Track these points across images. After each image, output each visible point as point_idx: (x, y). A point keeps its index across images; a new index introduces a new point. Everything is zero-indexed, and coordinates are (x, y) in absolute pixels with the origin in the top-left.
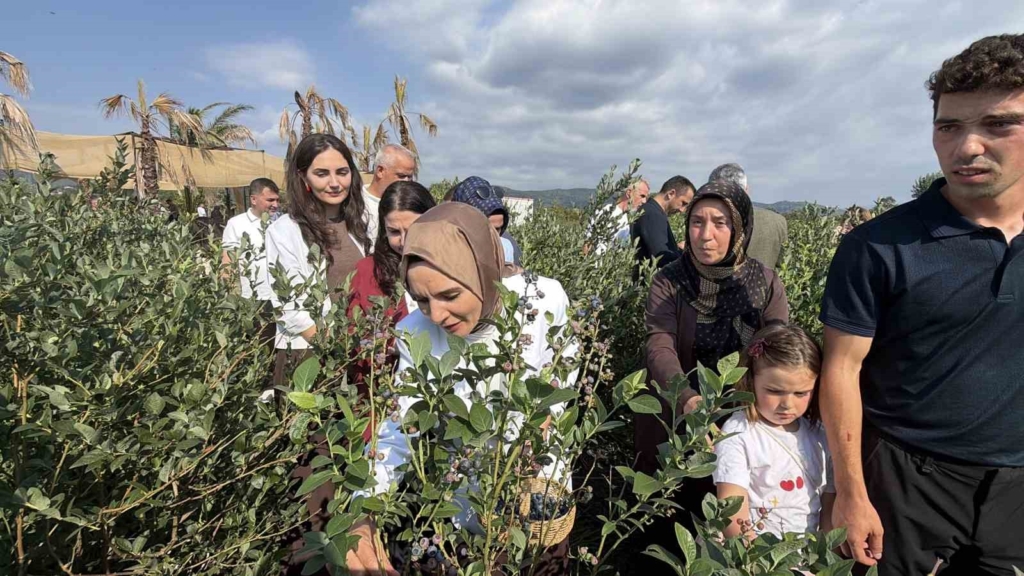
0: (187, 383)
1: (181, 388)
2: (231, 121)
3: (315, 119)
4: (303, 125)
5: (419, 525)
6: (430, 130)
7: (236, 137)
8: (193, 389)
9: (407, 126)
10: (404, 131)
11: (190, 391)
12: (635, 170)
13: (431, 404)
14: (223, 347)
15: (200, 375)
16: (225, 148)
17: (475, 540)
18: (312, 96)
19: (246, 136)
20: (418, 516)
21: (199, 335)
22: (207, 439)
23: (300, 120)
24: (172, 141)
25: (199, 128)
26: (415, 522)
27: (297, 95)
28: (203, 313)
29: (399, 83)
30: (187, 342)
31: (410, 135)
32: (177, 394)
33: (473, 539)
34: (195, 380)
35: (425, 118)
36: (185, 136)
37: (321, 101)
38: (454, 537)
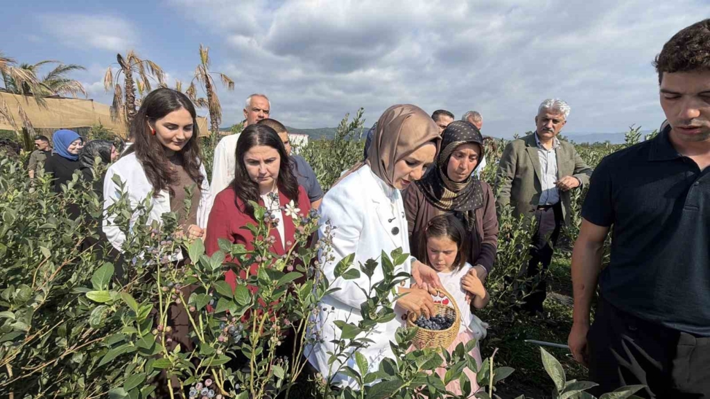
0: (16, 288)
1: (11, 293)
2: (62, 76)
3: (136, 76)
4: (126, 80)
5: (199, 373)
6: (230, 86)
7: (69, 89)
8: (22, 292)
9: (211, 83)
10: (208, 86)
11: (19, 295)
12: (360, 116)
13: (207, 288)
14: (47, 258)
15: (29, 281)
16: (58, 97)
17: (246, 377)
18: (132, 57)
19: (78, 88)
20: (199, 366)
21: (29, 249)
22: (28, 330)
23: (123, 76)
24: (8, 91)
25: (33, 81)
26: (196, 371)
27: (119, 57)
28: (33, 233)
29: (203, 50)
30: (19, 255)
31: (213, 89)
32: (7, 297)
33: (244, 377)
34: (24, 285)
35: (224, 76)
36: (19, 88)
37: (140, 62)
38: (233, 377)
